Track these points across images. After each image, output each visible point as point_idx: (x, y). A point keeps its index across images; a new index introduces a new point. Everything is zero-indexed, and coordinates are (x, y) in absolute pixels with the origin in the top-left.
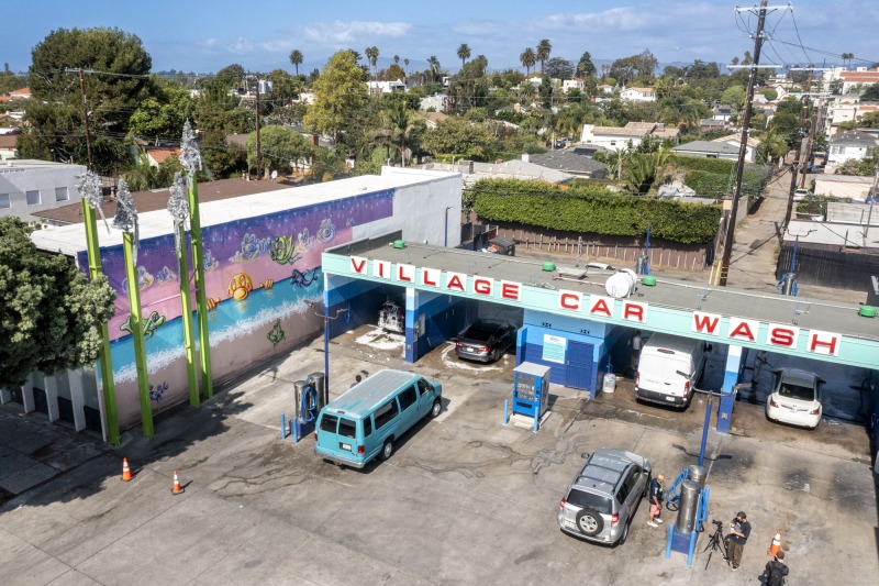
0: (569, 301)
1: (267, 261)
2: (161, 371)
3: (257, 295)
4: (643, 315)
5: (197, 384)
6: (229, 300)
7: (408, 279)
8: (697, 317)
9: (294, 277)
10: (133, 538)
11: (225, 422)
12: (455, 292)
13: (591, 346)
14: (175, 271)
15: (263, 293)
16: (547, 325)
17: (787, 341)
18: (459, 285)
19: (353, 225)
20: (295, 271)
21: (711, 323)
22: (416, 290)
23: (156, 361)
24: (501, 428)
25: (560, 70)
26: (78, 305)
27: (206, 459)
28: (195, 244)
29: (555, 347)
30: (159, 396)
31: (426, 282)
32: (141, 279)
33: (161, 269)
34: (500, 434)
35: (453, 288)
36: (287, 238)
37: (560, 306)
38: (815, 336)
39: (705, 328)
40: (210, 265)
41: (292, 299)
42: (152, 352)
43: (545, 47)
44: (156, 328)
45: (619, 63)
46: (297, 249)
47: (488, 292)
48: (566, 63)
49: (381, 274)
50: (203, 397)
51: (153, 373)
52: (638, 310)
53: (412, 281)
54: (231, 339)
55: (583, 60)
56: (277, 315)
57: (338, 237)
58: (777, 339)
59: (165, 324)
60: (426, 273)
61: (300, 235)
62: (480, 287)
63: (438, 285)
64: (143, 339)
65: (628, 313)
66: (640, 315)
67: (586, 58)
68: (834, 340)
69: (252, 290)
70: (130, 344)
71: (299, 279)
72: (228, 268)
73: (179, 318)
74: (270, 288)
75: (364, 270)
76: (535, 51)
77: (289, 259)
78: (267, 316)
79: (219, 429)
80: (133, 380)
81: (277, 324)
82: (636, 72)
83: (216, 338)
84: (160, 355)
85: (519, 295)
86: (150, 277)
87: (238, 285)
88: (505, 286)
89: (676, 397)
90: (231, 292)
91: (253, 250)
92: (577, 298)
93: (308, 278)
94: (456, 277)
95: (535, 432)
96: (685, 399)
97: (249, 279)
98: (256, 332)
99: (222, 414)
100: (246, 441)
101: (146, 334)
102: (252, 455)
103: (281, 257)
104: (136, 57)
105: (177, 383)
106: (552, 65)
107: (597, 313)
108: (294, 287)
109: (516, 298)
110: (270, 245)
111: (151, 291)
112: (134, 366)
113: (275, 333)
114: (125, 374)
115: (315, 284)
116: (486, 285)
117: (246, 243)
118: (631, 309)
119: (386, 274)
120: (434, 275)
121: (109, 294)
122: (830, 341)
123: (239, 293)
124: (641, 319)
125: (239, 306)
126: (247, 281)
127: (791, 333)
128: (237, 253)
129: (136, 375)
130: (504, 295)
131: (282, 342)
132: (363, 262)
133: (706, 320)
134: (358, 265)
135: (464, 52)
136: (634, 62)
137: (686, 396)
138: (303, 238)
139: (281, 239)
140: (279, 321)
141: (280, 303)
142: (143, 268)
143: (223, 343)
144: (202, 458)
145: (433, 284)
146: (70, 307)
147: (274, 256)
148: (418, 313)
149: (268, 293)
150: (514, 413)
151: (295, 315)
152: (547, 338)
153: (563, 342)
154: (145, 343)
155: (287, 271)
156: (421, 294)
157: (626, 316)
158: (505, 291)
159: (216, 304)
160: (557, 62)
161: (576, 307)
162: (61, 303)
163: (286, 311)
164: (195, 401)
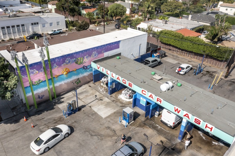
1: (74, 64)
5: (51, 96)
8: (175, 108)
11: (55, 107)
20: (84, 66)
21: (179, 111)
28: (49, 63)
30: (42, 98)
31: (112, 76)
33: (40, 69)
35: (118, 80)
36: (81, 58)
37: (142, 93)
38: (207, 125)
39: (177, 111)
40: (55, 67)
44: (40, 83)
46: (84, 60)
47: (125, 83)
49: (103, 71)
50: (53, 98)
52: (160, 101)
53: (109, 75)
54: (63, 84)
57: (99, 56)
58: (196, 121)
60: (112, 74)
63: (115, 78)
69: (69, 72)
71: (85, 68)
72: (61, 67)
74: (75, 71)
75: (99, 69)
77: (81, 63)
81: (78, 79)
85: (132, 87)
86: (37, 72)
87: (65, 71)
88: (129, 83)
89: (170, 126)
90: (63, 73)
91: (69, 62)
92: (146, 92)
93: (88, 67)
94: (119, 77)
95: (126, 127)
98: (71, 82)
101: (37, 85)
103: (79, 63)
105: (47, 95)
110: (75, 60)
111: (38, 75)
113: (77, 81)
116: (125, 81)
117: (67, 60)
118: (158, 100)
120: (114, 75)
122: (211, 128)
123: (65, 73)
124: (161, 103)
126: (68, 70)
127: (200, 122)
130: (129, 85)
131: (80, 83)
133: (177, 109)
134: (98, 67)
138: (86, 57)
139: (79, 59)
142: (35, 70)
144: (43, 118)
147: (76, 63)
150: (123, 120)
151: (84, 77)
156: (111, 78)
159: (58, 76)
161: (145, 94)
164: (50, 99)
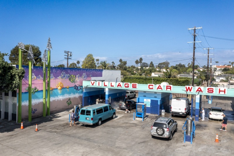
1: (68, 81)
2: (36, 105)
3: (64, 89)
4: (172, 88)
5: (45, 112)
6: (57, 89)
7: (106, 86)
8: (186, 87)
9: (75, 87)
10: (21, 139)
11: (53, 119)
12: (119, 88)
13: (158, 101)
14: (42, 77)
15: (66, 89)
16: (145, 96)
17: (212, 91)
18: (120, 86)
19: (92, 77)
20: (75, 85)
22: (109, 89)
23: (34, 102)
24: (133, 120)
25: (145, 65)
26: (14, 73)
27: (46, 125)
28: (49, 70)
29: (147, 102)
30: (34, 112)
31: (111, 86)
32: (33, 77)
33: (38, 75)
35: (119, 87)
36: (74, 76)
37: (148, 89)
38: (220, 89)
39: (189, 90)
40: (52, 78)
41: (74, 93)
42: (33, 99)
43: (141, 59)
44: (35, 92)
45: (160, 64)
46: (76, 79)
47: (128, 87)
48: (146, 64)
49: (99, 85)
50: (47, 115)
51: (33, 105)
53: (107, 86)
54: (56, 100)
55: (151, 63)
56: (70, 97)
57: (87, 79)
58: (209, 91)
59: (38, 91)
60: (111, 83)
61: (77, 76)
62: (126, 86)
63: (114, 86)
64: (31, 94)
65: (167, 88)
66: (170, 88)
67: (152, 63)
68: (225, 90)
69: (63, 88)
70: (28, 95)
71: (76, 88)
72: (57, 80)
73: (42, 91)
74: (68, 88)
76: (139, 60)
77: (74, 82)
78: (67, 96)
79: (51, 120)
80: (27, 105)
81: (70, 99)
82: (164, 66)
83: (52, 99)
84: (36, 100)
85: (137, 87)
86: (35, 77)
87: (59, 85)
88: (133, 84)
89: (182, 113)
90: (57, 87)
93: (79, 88)
94: (119, 84)
95: (143, 121)
96: (185, 113)
97: (62, 84)
98: (63, 100)
99: (51, 118)
100: (58, 123)
101: (32, 93)
102: (60, 125)
103: (72, 80)
105: (40, 110)
106: (143, 64)
107: (158, 89)
108: (75, 90)
109: (136, 87)
110: (69, 77)
111: (35, 81)
112: (28, 101)
113: (69, 102)
114: (25, 103)
115: (81, 90)
116: (128, 85)
117: (62, 74)
119: (100, 85)
120: (113, 83)
122: (224, 90)
123: (59, 88)
125: (59, 91)
126: (62, 85)
127: (213, 89)
128: (60, 76)
129: (28, 104)
130: (133, 87)
131: (71, 105)
132: (94, 82)
133: (189, 88)
135: (121, 61)
136: (164, 63)
137: (185, 112)
138: (78, 77)
139: (72, 76)
140: (70, 98)
141: (71, 93)
142: (33, 74)
143: (54, 101)
144: (45, 125)
145: (113, 86)
146: (12, 73)
147: (70, 80)
148: (109, 96)
149: (68, 90)
150: (137, 117)
151: (75, 98)
152: (145, 100)
153: (149, 100)
154: (32, 96)
158: (133, 86)
159: (53, 89)
160: (144, 63)
161: (153, 88)
162: (9, 72)
163: (72, 96)
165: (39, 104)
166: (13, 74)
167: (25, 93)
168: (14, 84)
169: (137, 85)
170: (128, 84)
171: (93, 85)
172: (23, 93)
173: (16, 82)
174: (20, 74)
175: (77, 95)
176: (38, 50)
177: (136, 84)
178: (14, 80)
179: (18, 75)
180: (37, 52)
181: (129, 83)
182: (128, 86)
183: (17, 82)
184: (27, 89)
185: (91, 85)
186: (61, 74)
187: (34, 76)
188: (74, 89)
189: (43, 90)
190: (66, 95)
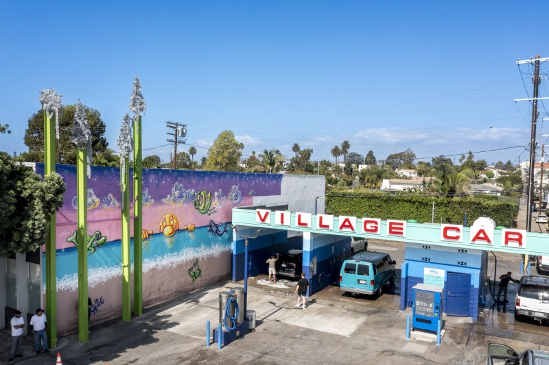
0: (450, 233)
1: (191, 208)
2: (99, 285)
3: (182, 234)
4: (523, 240)
5: (130, 304)
6: (161, 234)
7: (306, 224)
9: (211, 226)
11: (155, 336)
12: (346, 232)
13: (468, 276)
14: (119, 199)
15: (186, 234)
16: (426, 260)
18: (350, 226)
19: (254, 195)
20: (212, 221)
22: (313, 234)
24: (406, 342)
25: (354, 159)
26: (29, 191)
27: (136, 360)
28: (137, 178)
29: (433, 279)
30: (95, 308)
31: (321, 225)
32: (89, 200)
33: (106, 195)
34: (406, 346)
35: (344, 229)
36: (207, 194)
37: (443, 238)
40: (147, 201)
41: (208, 244)
42: (92, 267)
43: (346, 145)
44: (98, 245)
45: (391, 157)
46: (213, 203)
47: (376, 230)
48: (358, 156)
49: (282, 222)
50: (134, 315)
51: (93, 286)
52: (517, 237)
53: (309, 226)
54: (160, 268)
55: (368, 155)
56: (196, 255)
57: (243, 202)
59: (105, 244)
60: (321, 218)
61: (216, 194)
62: (369, 226)
63: (331, 228)
64: (86, 253)
65: (507, 240)
66: (520, 241)
67: (370, 154)
69: (178, 230)
70: (74, 256)
71: (214, 229)
72: (160, 208)
73: (118, 242)
74: (192, 231)
75: (268, 221)
76: (340, 148)
77: (207, 211)
78: (188, 255)
79: (148, 339)
80: (74, 289)
81: (196, 262)
82: (402, 162)
84: (99, 271)
85: (404, 235)
86: (97, 200)
87: (168, 224)
88: (391, 224)
90: (162, 228)
91: (181, 197)
92: (458, 230)
93: (221, 229)
94: (347, 220)
95: (438, 345)
97: (177, 220)
98: (180, 266)
99: (151, 330)
100: (173, 347)
101: (89, 249)
102: (180, 358)
103: (201, 208)
104: (96, 124)
105: (112, 300)
106: (350, 157)
107: (477, 242)
108: (210, 235)
109: (401, 233)
110: (193, 196)
111: (97, 212)
112: (76, 276)
113: (194, 270)
114: (67, 283)
115: (226, 235)
116: (374, 225)
117: (176, 190)
118: (510, 236)
119: (286, 222)
120: (328, 219)
121: (59, 183)
123: (168, 230)
124: (521, 244)
126: (175, 222)
128: (169, 196)
129: (77, 286)
130: (391, 232)
131: (199, 278)
132: (267, 214)
134: (263, 217)
135: (296, 148)
136: (401, 155)
138: (217, 196)
139: (202, 193)
140: (197, 260)
141: (199, 246)
142: (91, 191)
143: (154, 270)
144: (132, 359)
145: (328, 227)
147: (196, 205)
148: (313, 253)
149: (190, 235)
150: (414, 330)
151: (210, 258)
152: (427, 271)
153: (442, 273)
154: (89, 259)
155: (205, 220)
156: (315, 237)
157: (506, 243)
158: (391, 228)
159: (149, 235)
160: (353, 155)
161: (457, 238)
163: (203, 253)
164: (127, 317)
165: (110, 281)
166: (26, 194)
167: (68, 250)
168: (27, 229)
169: (404, 227)
170: (376, 223)
171: (263, 220)
172: (59, 251)
173: (34, 224)
174: (49, 196)
175: (217, 250)
176: (98, 119)
177: (402, 224)
178: (28, 217)
179: (43, 198)
180: (95, 125)
181: (378, 220)
182: (376, 228)
183: (37, 223)
184: (72, 238)
185: (259, 221)
186: (173, 189)
187: (94, 197)
188: (209, 231)
189: (120, 240)
190: (184, 251)
